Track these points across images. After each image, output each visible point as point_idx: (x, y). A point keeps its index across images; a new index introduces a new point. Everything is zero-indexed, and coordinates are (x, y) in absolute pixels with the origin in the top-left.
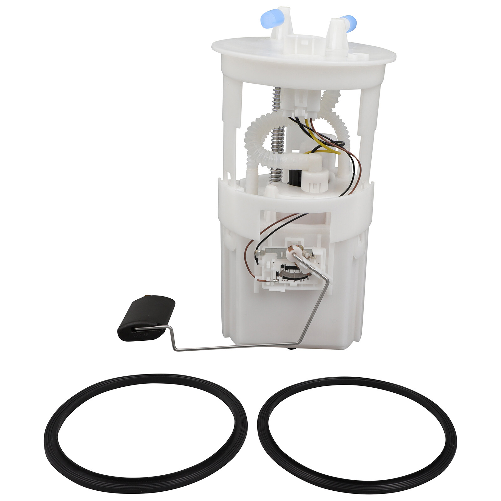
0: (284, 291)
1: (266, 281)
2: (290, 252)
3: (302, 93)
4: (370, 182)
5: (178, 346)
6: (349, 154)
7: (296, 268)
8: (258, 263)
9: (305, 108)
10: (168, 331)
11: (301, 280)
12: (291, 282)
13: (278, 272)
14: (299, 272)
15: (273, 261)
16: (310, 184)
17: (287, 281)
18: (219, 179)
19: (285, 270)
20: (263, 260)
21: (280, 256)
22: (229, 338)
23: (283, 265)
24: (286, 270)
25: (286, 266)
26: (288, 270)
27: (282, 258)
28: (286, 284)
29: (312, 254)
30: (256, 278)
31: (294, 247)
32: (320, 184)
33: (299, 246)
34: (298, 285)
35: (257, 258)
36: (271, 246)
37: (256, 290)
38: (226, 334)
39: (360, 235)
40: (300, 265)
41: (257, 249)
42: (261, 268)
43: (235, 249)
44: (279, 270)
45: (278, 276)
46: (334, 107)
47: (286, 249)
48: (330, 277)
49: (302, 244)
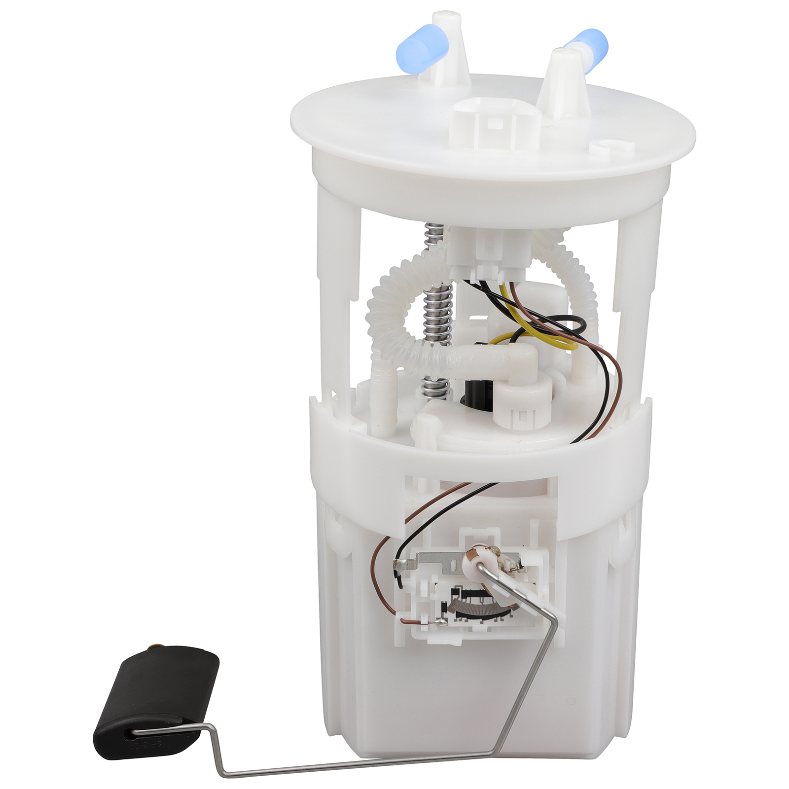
0: (459, 644)
1: (419, 623)
2: (470, 561)
3: (491, 234)
4: (642, 401)
5: (228, 768)
6: (595, 350)
7: (483, 594)
8: (401, 586)
9: (499, 264)
10: (205, 735)
11: (495, 619)
12: (475, 624)
13: (446, 604)
14: (492, 603)
15: (435, 579)
16: (512, 411)
17: (466, 621)
18: (312, 400)
19: (460, 599)
20: (411, 580)
21: (450, 569)
22: (340, 737)
23: (457, 588)
24: (462, 598)
25: (462, 591)
26: (468, 598)
27: (454, 573)
28: (465, 628)
29: (520, 564)
30: (399, 616)
31: (480, 551)
32: (534, 411)
33: (490, 548)
34: (489, 629)
35: (398, 575)
36: (429, 548)
37: (398, 640)
38: (333, 729)
39: (624, 517)
40: (494, 588)
41: (398, 556)
42: (408, 596)
43: (351, 554)
44: (448, 599)
45: (446, 612)
46: (562, 239)
47: (463, 554)
48: (560, 614)
49: (497, 544)
